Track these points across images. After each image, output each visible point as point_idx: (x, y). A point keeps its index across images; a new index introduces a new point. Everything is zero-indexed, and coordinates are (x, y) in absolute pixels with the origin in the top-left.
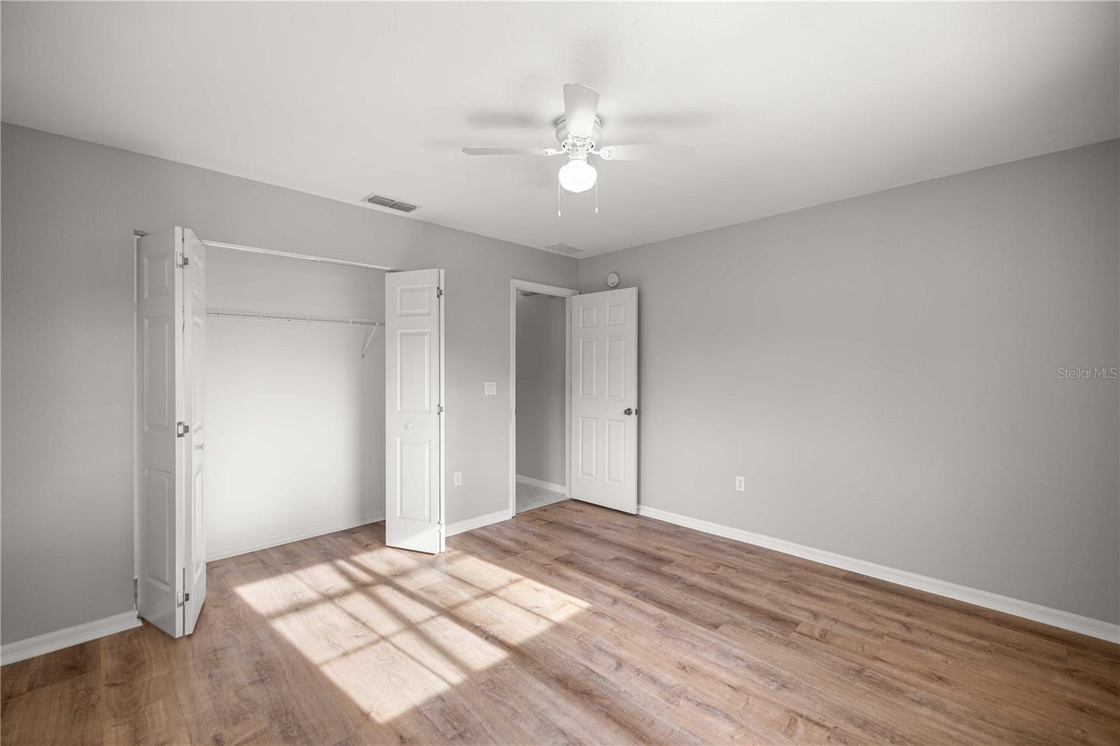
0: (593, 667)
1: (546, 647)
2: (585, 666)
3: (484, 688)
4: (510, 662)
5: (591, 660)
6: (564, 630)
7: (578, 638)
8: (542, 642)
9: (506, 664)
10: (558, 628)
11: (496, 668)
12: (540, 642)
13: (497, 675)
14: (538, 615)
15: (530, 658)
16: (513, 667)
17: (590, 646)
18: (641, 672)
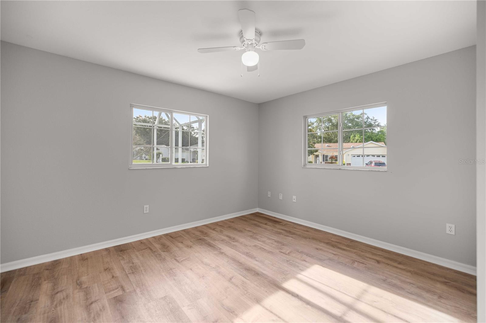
0: (243, 278)
1: (264, 288)
2: (246, 279)
3: (287, 273)
4: (281, 282)
5: (243, 281)
6: (254, 298)
7: (247, 293)
8: (266, 291)
9: (281, 281)
10: (258, 301)
11: (286, 279)
12: (268, 291)
13: (284, 277)
14: (272, 312)
15: (271, 283)
16: (278, 280)
17: (241, 288)
18: (223, 276)
